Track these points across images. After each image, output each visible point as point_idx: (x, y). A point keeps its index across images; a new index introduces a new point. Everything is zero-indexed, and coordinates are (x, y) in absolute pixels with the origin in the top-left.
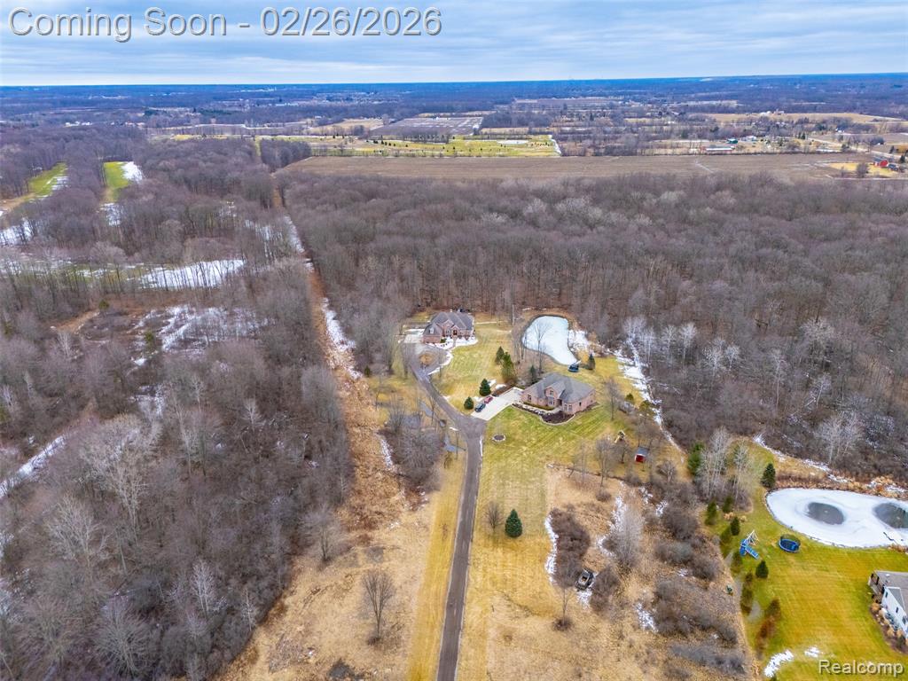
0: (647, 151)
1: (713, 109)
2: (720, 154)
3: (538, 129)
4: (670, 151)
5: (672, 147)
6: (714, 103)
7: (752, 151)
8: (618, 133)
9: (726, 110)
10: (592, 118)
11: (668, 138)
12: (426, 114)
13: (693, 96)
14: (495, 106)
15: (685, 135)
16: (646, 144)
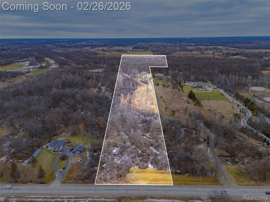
0: (172, 54)
1: (188, 45)
2: (187, 54)
3: (146, 50)
4: (177, 54)
5: (177, 53)
6: (188, 44)
7: (194, 53)
8: (165, 50)
9: (191, 46)
10: (159, 47)
11: (176, 51)
12: (117, 46)
13: (184, 42)
14: (134, 45)
15: (180, 51)
16: (172, 52)
